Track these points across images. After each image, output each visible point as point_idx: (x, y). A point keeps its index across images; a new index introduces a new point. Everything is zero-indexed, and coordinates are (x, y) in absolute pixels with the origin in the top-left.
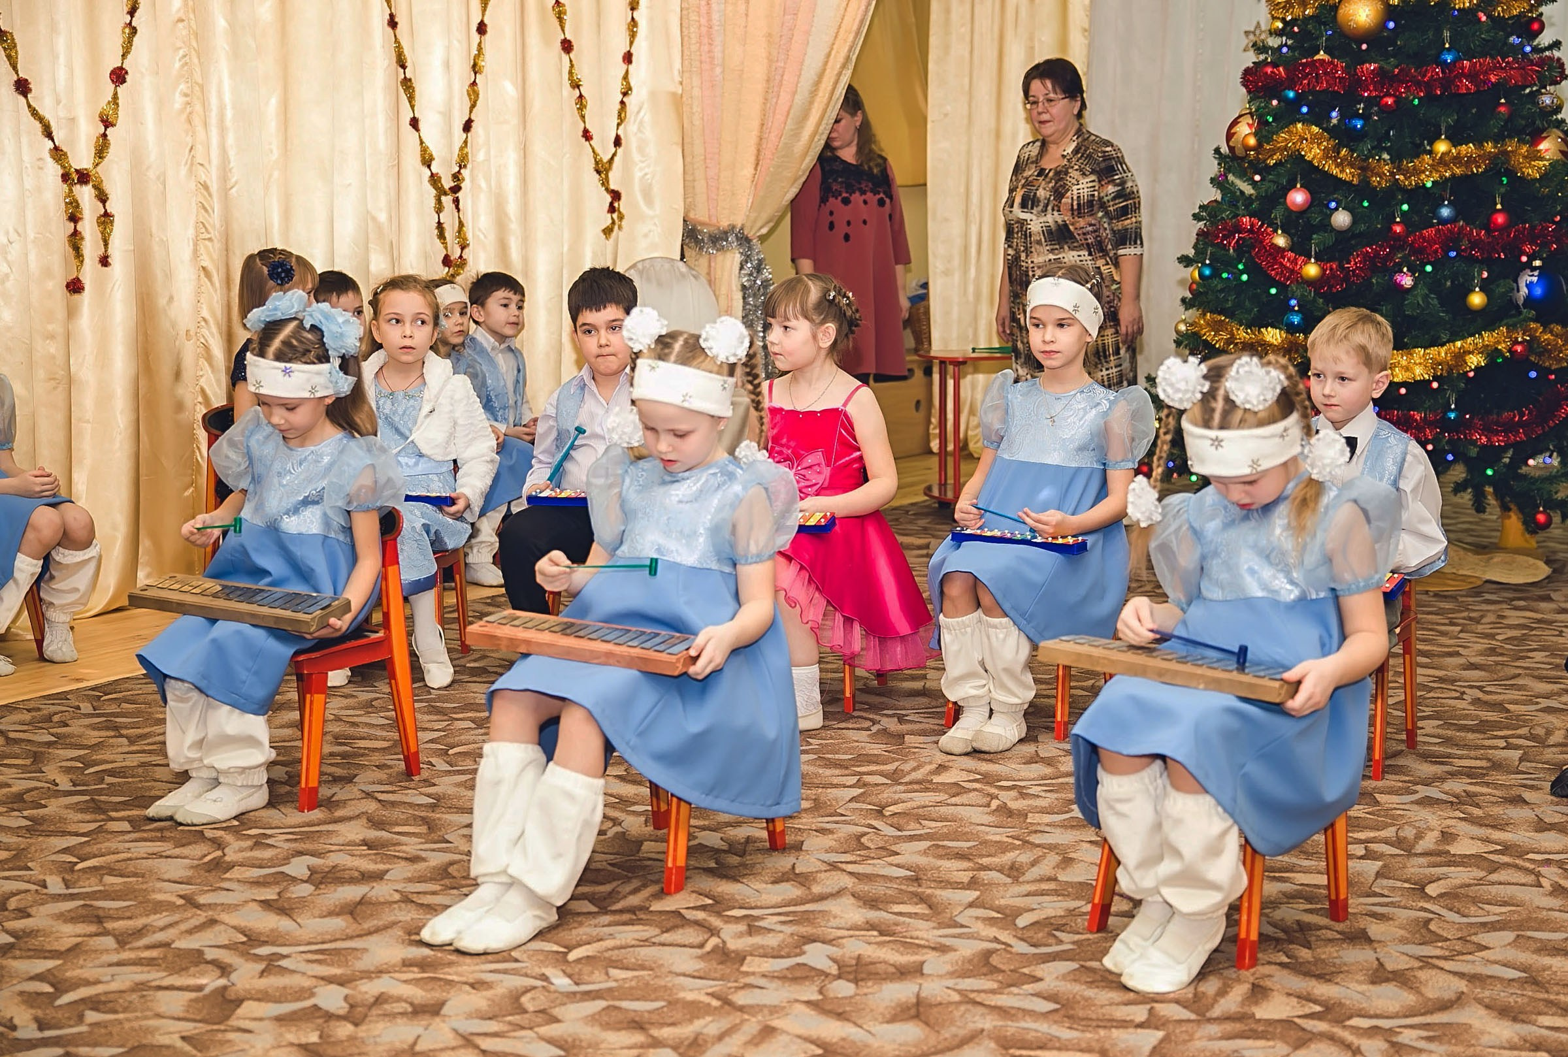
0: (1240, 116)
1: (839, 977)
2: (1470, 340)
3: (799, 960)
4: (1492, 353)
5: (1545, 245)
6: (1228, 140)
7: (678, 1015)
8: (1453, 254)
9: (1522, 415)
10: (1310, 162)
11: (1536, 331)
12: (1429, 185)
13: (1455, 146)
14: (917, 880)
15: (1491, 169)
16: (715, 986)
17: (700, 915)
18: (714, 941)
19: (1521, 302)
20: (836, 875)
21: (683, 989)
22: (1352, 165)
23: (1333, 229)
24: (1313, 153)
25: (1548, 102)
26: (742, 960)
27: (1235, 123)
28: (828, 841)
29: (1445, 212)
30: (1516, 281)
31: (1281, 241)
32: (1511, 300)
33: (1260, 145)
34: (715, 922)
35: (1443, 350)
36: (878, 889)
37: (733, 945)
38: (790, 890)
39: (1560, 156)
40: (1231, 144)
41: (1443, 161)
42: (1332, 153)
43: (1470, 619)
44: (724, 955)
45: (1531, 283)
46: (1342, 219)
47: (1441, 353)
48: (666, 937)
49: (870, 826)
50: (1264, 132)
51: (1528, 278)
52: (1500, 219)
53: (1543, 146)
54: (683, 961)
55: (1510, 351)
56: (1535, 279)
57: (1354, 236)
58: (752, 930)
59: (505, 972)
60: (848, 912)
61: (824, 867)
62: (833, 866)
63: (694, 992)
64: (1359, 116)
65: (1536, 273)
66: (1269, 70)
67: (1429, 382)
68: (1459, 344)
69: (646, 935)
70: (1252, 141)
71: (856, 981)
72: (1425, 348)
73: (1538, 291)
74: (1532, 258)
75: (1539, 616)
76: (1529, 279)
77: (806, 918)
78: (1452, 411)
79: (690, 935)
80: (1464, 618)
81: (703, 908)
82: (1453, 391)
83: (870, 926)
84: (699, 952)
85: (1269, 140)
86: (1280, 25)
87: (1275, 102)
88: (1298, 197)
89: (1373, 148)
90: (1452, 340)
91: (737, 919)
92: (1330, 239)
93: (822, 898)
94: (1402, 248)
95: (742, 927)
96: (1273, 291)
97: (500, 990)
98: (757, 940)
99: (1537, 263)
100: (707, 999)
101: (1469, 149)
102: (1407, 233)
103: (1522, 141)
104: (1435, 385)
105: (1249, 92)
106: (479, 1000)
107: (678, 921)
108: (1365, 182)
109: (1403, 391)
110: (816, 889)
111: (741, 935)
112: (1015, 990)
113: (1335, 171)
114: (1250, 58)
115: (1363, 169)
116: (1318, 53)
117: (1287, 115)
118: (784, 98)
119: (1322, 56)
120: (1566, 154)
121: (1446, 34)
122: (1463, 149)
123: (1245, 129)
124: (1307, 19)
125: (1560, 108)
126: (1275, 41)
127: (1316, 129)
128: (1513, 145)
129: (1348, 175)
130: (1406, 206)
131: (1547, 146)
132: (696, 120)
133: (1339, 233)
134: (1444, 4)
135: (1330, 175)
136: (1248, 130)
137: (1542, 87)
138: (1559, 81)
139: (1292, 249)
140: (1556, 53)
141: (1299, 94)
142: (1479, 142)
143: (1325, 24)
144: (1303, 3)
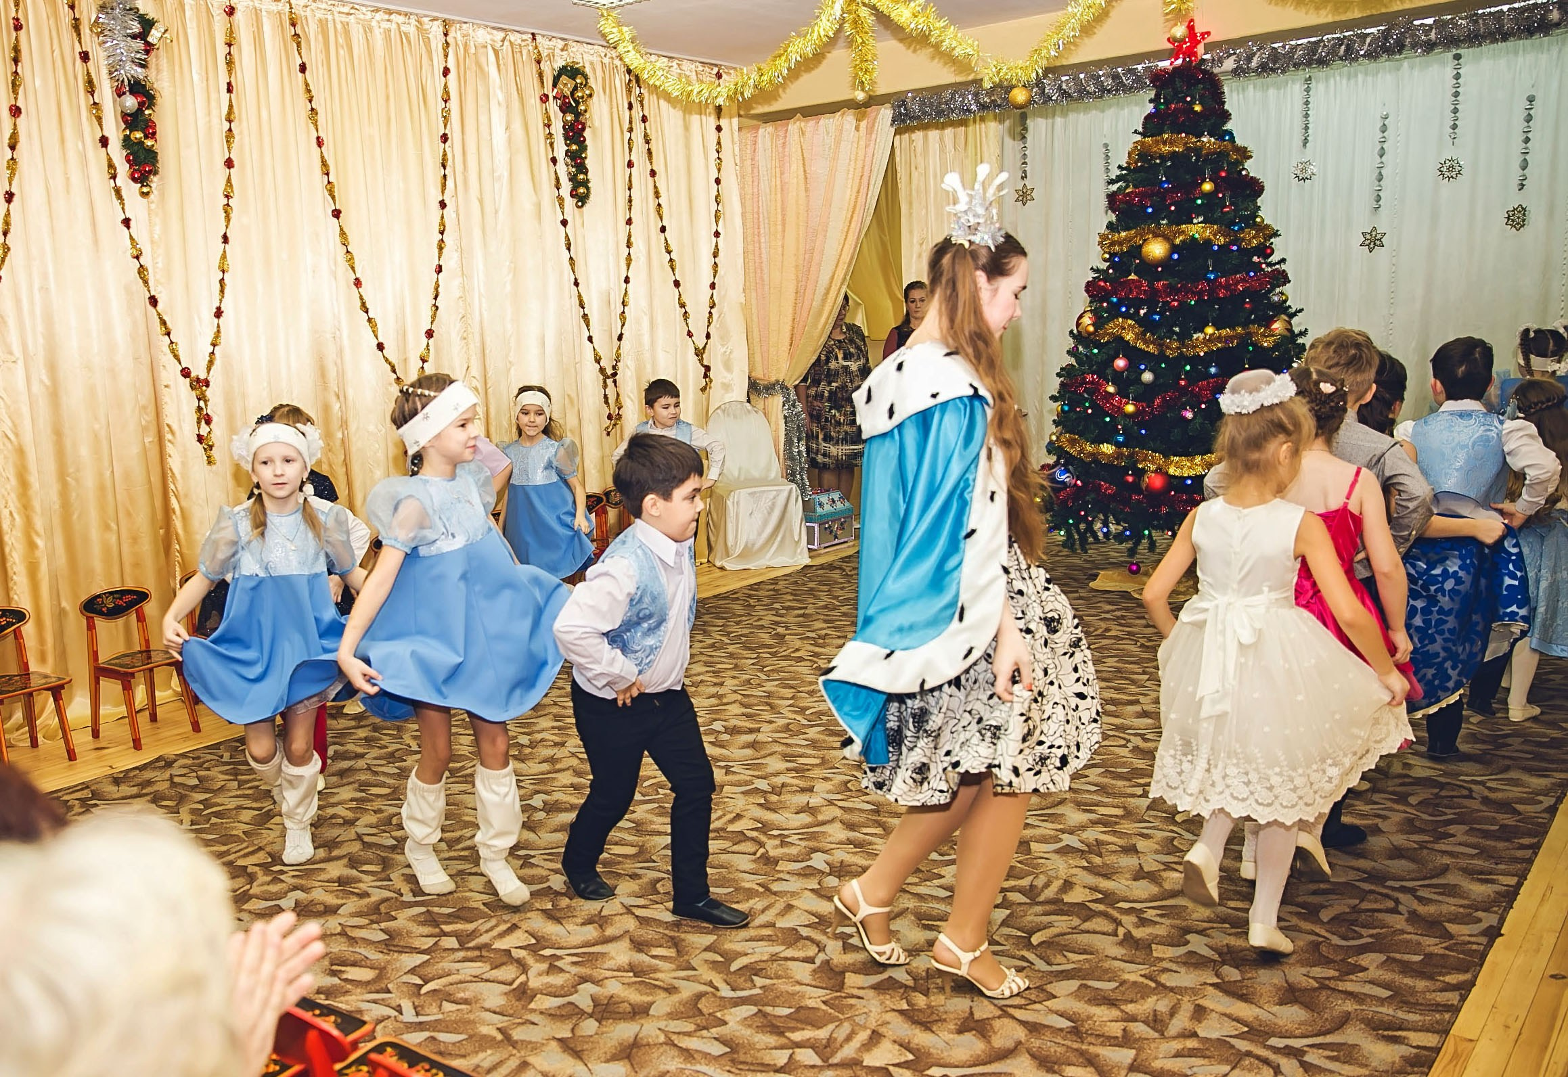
0: (1085, 312)
1: (830, 874)
3: (808, 863)
6: (1077, 328)
7: (741, 897)
10: (1128, 342)
12: (1202, 354)
13: (1218, 330)
14: (877, 812)
15: (1240, 343)
16: (761, 879)
17: (755, 834)
18: (762, 851)
20: (832, 807)
21: (743, 881)
22: (1153, 343)
23: (1143, 383)
24: (1129, 337)
25: (1276, 300)
26: (777, 863)
27: (1081, 317)
28: (828, 786)
29: (1213, 370)
31: (1111, 389)
33: (1096, 330)
34: (763, 838)
36: (855, 818)
37: (772, 853)
38: (805, 818)
39: (1286, 333)
40: (1079, 329)
41: (1211, 340)
42: (1141, 336)
44: (767, 860)
46: (1147, 377)
48: (736, 848)
49: (853, 776)
50: (1099, 323)
53: (1274, 326)
54: (745, 863)
57: (1156, 386)
58: (783, 844)
59: (648, 868)
60: (837, 832)
61: (826, 803)
62: (831, 803)
63: (750, 882)
64: (1157, 313)
66: (1102, 284)
69: (724, 846)
70: (1091, 329)
71: (839, 877)
72: (1203, 454)
77: (813, 837)
79: (748, 847)
81: (756, 829)
83: (849, 842)
84: (753, 857)
85: (1102, 328)
86: (1107, 256)
87: (1105, 305)
88: (1120, 363)
89: (1167, 332)
91: (775, 837)
92: (1141, 389)
93: (824, 823)
94: (1185, 395)
95: (777, 842)
96: (1108, 419)
97: (645, 880)
98: (786, 850)
100: (756, 887)
101: (1226, 332)
102: (1189, 385)
103: (1260, 326)
105: (1090, 296)
106: (633, 886)
107: (742, 838)
108: (1162, 353)
109: (1189, 482)
110: (821, 818)
111: (776, 847)
112: (928, 883)
113: (1144, 347)
114: (1091, 276)
115: (1161, 345)
116: (1130, 275)
117: (1114, 312)
118: (807, 303)
119: (1133, 277)
120: (1290, 330)
121: (1210, 262)
122: (1223, 332)
123: (1087, 320)
124: (1124, 253)
125: (1285, 301)
126: (1104, 266)
127: (1130, 322)
128: (1253, 328)
129: (1152, 348)
130: (1188, 368)
131: (1278, 326)
132: (755, 318)
133: (1147, 385)
134: (1208, 243)
135: (1140, 350)
136: (1090, 322)
137: (1273, 289)
138: (1284, 284)
139: (1118, 393)
140: (1283, 267)
141: (1119, 299)
142: (1232, 328)
143: (1136, 257)
144: (1120, 243)
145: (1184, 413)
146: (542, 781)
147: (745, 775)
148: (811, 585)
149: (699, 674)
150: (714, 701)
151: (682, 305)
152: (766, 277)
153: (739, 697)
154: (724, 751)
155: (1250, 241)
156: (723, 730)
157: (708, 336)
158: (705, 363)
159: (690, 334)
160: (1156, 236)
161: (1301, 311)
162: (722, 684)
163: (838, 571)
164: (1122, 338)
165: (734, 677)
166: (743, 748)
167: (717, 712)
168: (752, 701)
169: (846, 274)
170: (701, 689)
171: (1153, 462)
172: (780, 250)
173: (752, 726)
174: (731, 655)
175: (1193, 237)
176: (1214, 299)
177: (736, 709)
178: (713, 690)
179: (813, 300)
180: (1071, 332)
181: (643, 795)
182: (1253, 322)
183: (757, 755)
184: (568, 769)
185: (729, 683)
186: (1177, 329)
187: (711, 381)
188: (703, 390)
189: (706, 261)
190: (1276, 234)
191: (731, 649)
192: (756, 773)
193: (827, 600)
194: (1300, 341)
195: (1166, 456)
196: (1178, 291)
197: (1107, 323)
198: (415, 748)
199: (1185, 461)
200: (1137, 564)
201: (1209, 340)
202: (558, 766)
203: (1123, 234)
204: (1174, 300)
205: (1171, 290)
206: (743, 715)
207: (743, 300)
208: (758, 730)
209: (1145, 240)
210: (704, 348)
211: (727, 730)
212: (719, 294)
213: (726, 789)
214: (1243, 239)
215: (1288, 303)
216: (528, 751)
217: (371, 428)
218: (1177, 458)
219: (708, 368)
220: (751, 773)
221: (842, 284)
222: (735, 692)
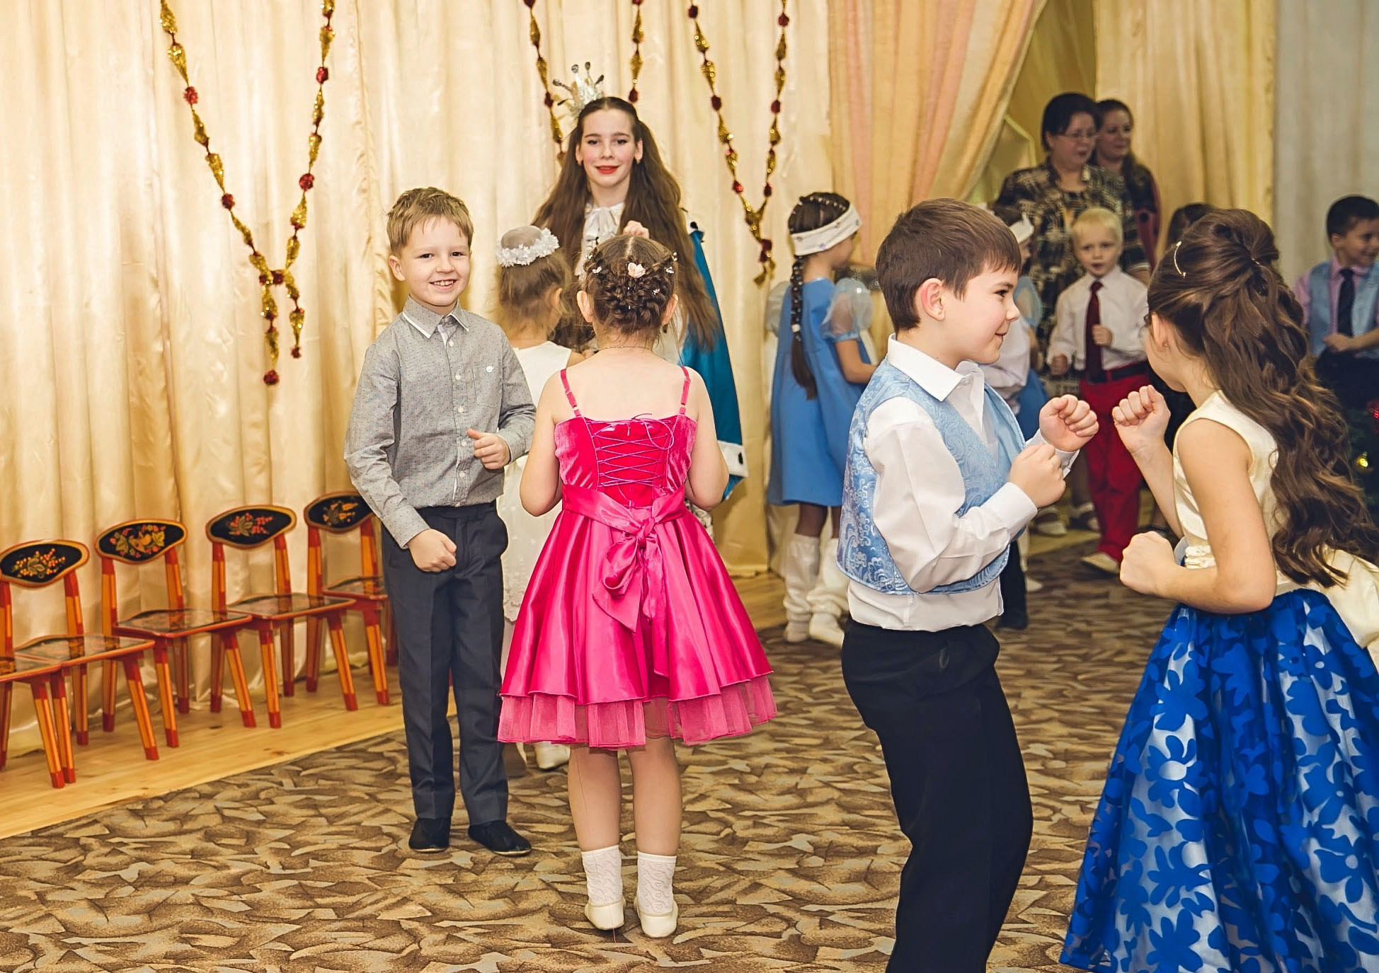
118: (938, 134)
132: (847, 161)
146: (494, 931)
147: (857, 929)
149: (762, 754)
150: (790, 800)
151: (725, 140)
152: (867, 93)
153: (836, 794)
154: (814, 887)
156: (810, 849)
157: (768, 191)
158: (763, 236)
159: (736, 187)
162: (803, 771)
165: (825, 760)
166: (849, 880)
167: (796, 818)
168: (859, 800)
169: (1008, 81)
170: (768, 778)
172: (890, 46)
173: (861, 843)
174: (817, 724)
177: (832, 814)
178: (790, 781)
179: (947, 128)
181: (674, 959)
183: (874, 893)
184: (540, 910)
185: (816, 769)
187: (773, 266)
188: (759, 280)
189: (767, 65)
191: (816, 712)
192: (876, 926)
198: (276, 869)
202: (523, 905)
206: (844, 824)
207: (827, 131)
208: (873, 851)
210: (762, 210)
211: (818, 850)
212: (786, 120)
213: (822, 952)
216: (470, 877)
217: (212, 336)
219: (767, 245)
220: (866, 925)
221: (1000, 98)
222: (827, 784)
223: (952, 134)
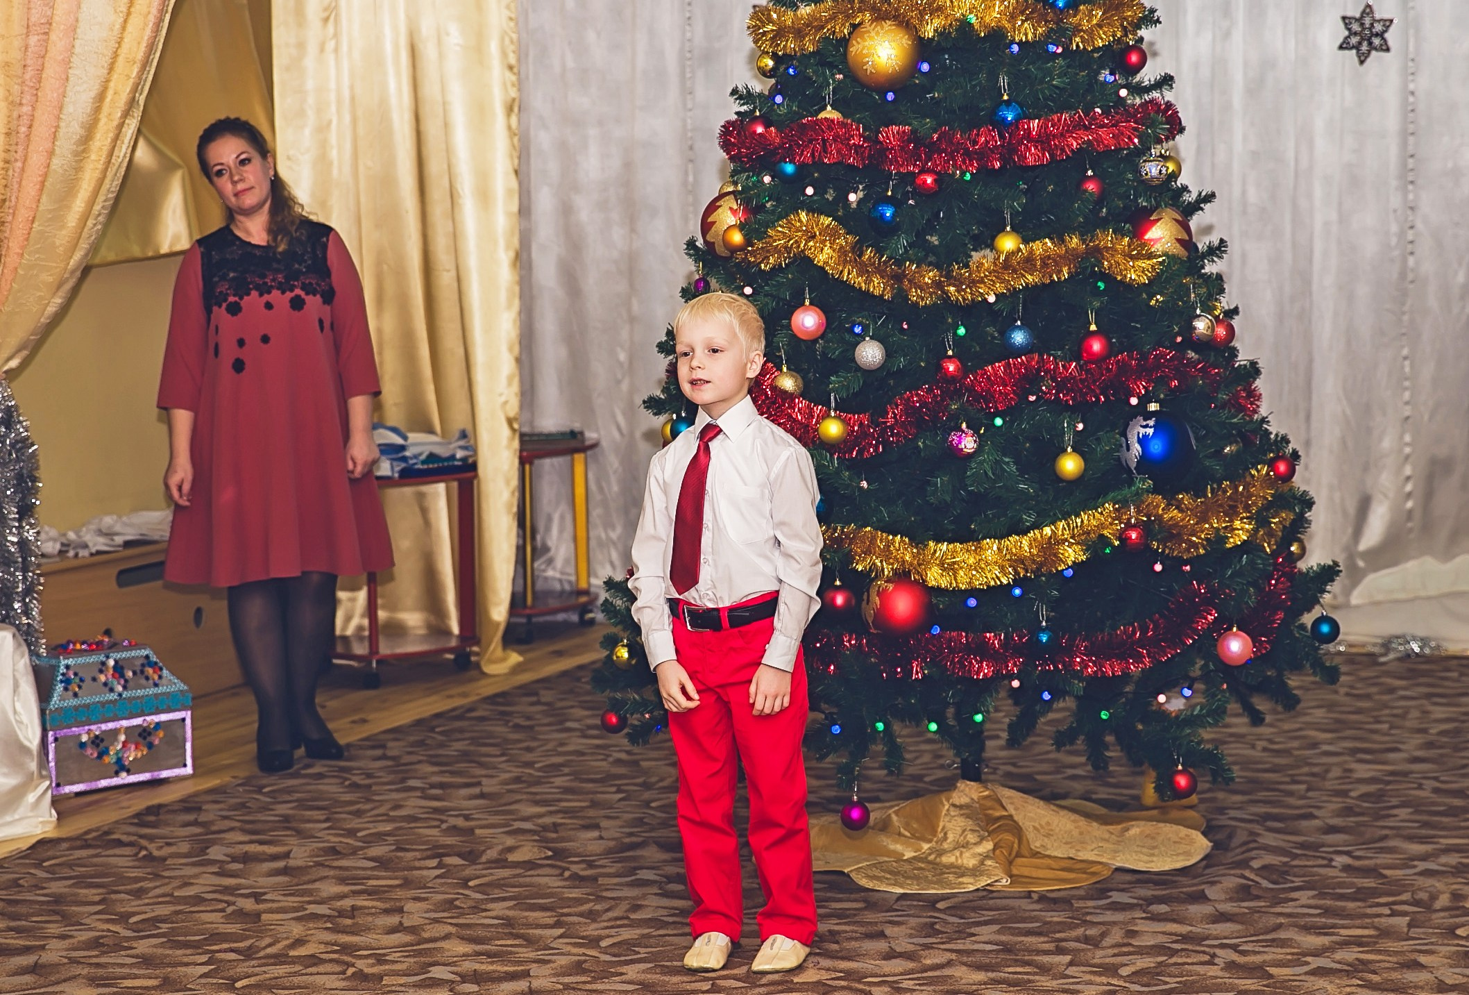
0: (722, 196)
2: (1061, 524)
4: (1095, 544)
5: (1164, 380)
6: (704, 235)
8: (1032, 398)
9: (1144, 631)
10: (822, 268)
11: (1158, 506)
12: (992, 299)
13: (1026, 241)
15: (1077, 274)
19: (1133, 465)
22: (880, 272)
23: (858, 368)
24: (824, 256)
25: (1155, 172)
27: (712, 207)
29: (1019, 338)
30: (1124, 434)
31: (787, 383)
32: (1119, 459)
33: (748, 242)
35: (1025, 542)
39: (1178, 250)
40: (708, 238)
41: (1008, 265)
42: (851, 255)
43: (1086, 940)
45: (1145, 436)
46: (870, 353)
47: (1024, 544)
50: (753, 228)
51: (1141, 429)
52: (1096, 346)
53: (1152, 233)
55: (1119, 539)
56: (1150, 431)
57: (890, 374)
64: (889, 201)
65: (1151, 423)
66: (760, 130)
67: (1009, 587)
68: (1047, 531)
70: (737, 238)
72: (1000, 536)
73: (1156, 447)
74: (1144, 401)
75: (1184, 929)
76: (1142, 431)
78: (1043, 630)
80: (1077, 940)
82: (1042, 601)
85: (762, 235)
86: (767, 63)
87: (767, 179)
88: (808, 320)
89: (911, 245)
90: (1037, 526)
92: (856, 383)
94: (957, 394)
99: (1153, 407)
101: (1043, 246)
102: (964, 371)
103: (1119, 232)
104: (1017, 592)
105: (732, 159)
108: (902, 295)
109: (972, 602)
113: (859, 281)
114: (731, 111)
115: (898, 278)
116: (824, 108)
117: (787, 198)
118: (35, 161)
119: (829, 113)
120: (1188, 243)
121: (1003, 81)
122: (1037, 247)
123: (727, 217)
124: (805, 58)
125: (1174, 176)
126: (759, 86)
127: (827, 221)
128: (1106, 239)
129: (877, 286)
130: (961, 331)
131: (1161, 235)
133: (868, 373)
134: (997, 36)
135: (847, 287)
136: (731, 220)
137: (1144, 150)
138: (1171, 136)
139: (803, 394)
140: (1169, 96)
141: (801, 168)
142: (1058, 236)
143: (832, 66)
144: (799, 34)
145: (954, 437)
148: (57, 887)
155: (1090, 32)
160: (879, 17)
161: (1210, 197)
163: (127, 851)
164: (809, 261)
169: (135, 88)
171: (886, 554)
175: (964, 25)
176: (1015, 171)
179: (51, 153)
180: (691, 244)
182: (1103, 224)
186: (934, 240)
190: (1150, 18)
193: (99, 926)
194: (1210, 268)
195: (918, 540)
196: (933, 148)
197: (771, 224)
199: (962, 554)
200: (860, 804)
201: (1007, 265)
203: (805, 10)
204: (924, 171)
205: (919, 146)
209: (855, 27)
214: (1077, 30)
215: (1181, 181)
218: (944, 546)
221: (126, 114)
223: (56, 163)
